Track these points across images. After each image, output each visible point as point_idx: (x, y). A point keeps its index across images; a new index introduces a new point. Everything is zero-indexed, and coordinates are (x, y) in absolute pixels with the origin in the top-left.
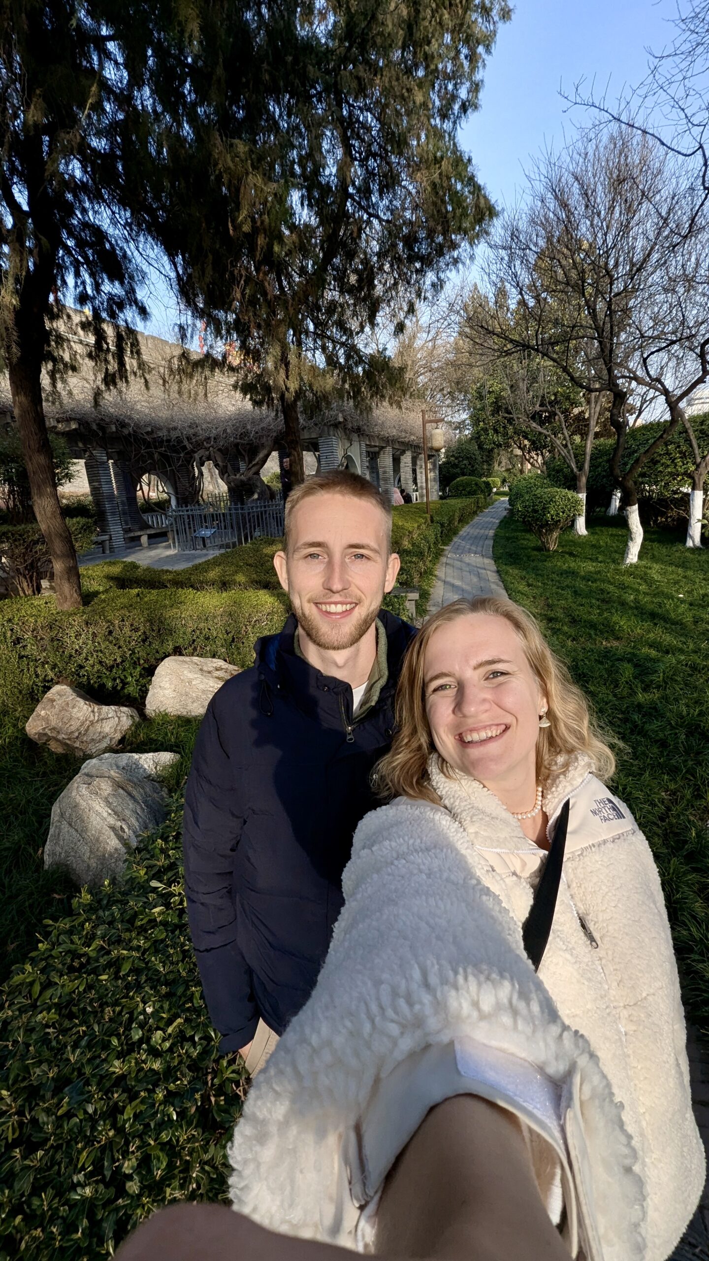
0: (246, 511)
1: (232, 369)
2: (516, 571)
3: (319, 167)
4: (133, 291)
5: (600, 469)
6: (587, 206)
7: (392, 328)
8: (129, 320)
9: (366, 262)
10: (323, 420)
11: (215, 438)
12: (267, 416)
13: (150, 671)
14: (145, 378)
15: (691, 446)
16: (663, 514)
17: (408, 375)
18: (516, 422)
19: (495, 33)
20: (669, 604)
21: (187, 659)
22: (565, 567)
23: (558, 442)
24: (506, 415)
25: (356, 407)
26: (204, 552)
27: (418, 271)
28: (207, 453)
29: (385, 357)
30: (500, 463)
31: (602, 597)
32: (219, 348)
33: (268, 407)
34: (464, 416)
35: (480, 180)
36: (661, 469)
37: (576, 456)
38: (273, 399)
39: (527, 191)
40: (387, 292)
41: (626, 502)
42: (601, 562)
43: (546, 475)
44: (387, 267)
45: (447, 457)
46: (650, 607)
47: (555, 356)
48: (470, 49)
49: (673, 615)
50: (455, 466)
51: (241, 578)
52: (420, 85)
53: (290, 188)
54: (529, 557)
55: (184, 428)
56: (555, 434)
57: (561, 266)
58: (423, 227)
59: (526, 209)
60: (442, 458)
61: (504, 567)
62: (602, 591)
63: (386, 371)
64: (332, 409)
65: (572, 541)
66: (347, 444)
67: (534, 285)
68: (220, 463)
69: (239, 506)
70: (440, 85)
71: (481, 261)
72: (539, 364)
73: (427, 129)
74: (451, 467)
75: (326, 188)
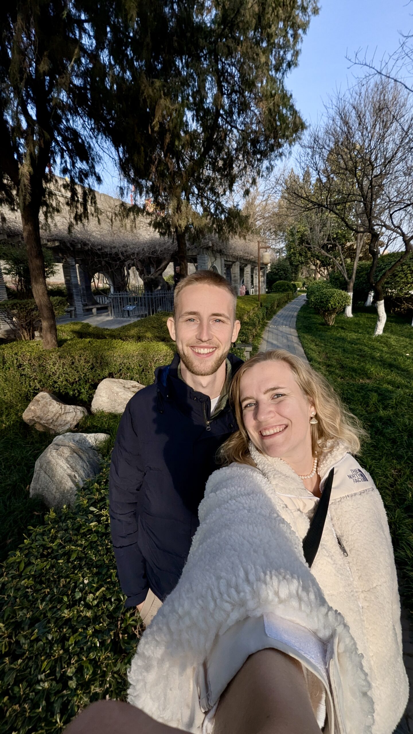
0: (153, 296)
1: (148, 214)
2: (310, 337)
3: (203, 98)
4: (94, 167)
5: (362, 279)
6: (360, 124)
7: (242, 192)
8: (91, 184)
9: (228, 154)
10: (200, 245)
11: (137, 254)
12: (168, 242)
13: (95, 386)
14: (98, 218)
16: (398, 306)
17: (251, 221)
18: (313, 250)
19: (309, 22)
20: (400, 359)
21: (116, 380)
22: (338, 335)
23: (337, 262)
24: (307, 245)
25: (220, 238)
26: (129, 319)
27: (258, 160)
28: (133, 262)
29: (238, 209)
30: (302, 273)
31: (360, 353)
32: (141, 201)
33: (169, 236)
34: (282, 245)
35: (297, 108)
36: (398, 280)
37: (347, 270)
38: (171, 232)
39: (324, 114)
40: (240, 171)
41: (376, 299)
42: (360, 333)
43: (329, 281)
44: (241, 157)
45: (271, 269)
46: (389, 360)
47: (337, 211)
48: (294, 30)
49: (402, 366)
50: (276, 274)
51: (149, 335)
52: (264, 52)
53: (186, 109)
54: (317, 329)
55: (120, 247)
56: (335, 257)
57: (343, 159)
58: (263, 134)
59: (323, 125)
60: (269, 269)
61: (302, 334)
62: (361, 350)
63: (238, 218)
64: (205, 239)
65: (343, 320)
66: (213, 259)
67: (327, 170)
68: (140, 268)
69: (150, 293)
70: (276, 51)
71: (296, 155)
72: (327, 216)
73: (267, 77)
74: (274, 274)
75: (207, 111)
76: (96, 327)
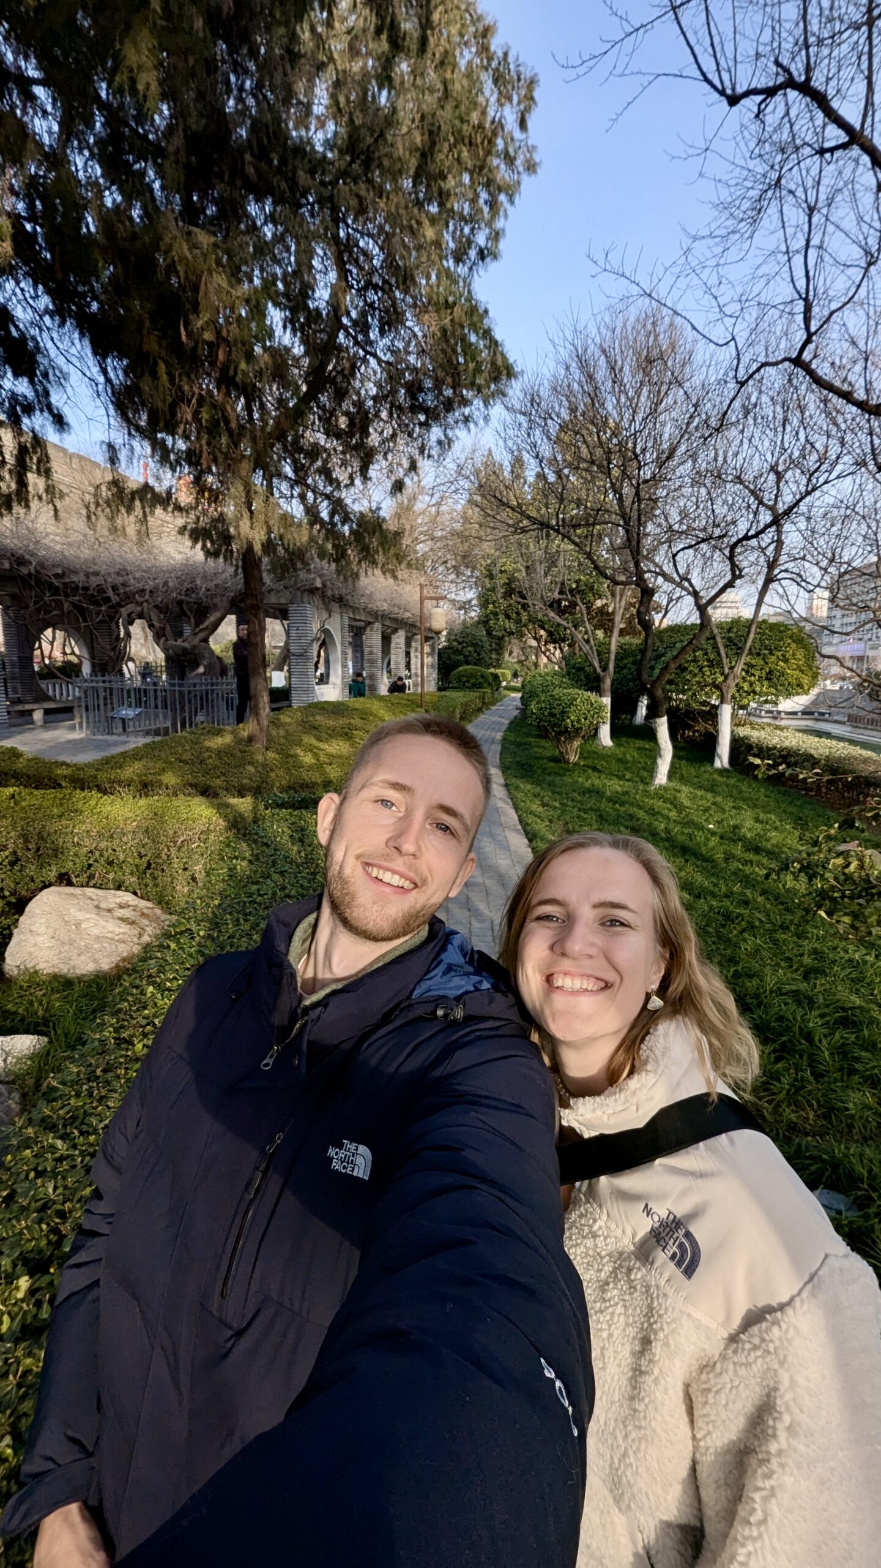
0: (185, 689)
1: (178, 508)
2: (529, 787)
3: (307, 289)
4: (47, 394)
5: (625, 671)
6: (614, 382)
7: (388, 485)
8: (37, 427)
9: (359, 404)
10: (296, 583)
11: (151, 592)
12: (224, 571)
13: (19, 906)
14: (55, 506)
15: (719, 655)
16: (690, 727)
17: (406, 541)
18: (531, 609)
19: (519, 183)
20: (700, 836)
21: (77, 891)
22: (587, 784)
23: (580, 636)
24: (520, 600)
25: (338, 572)
26: (123, 738)
27: (421, 424)
28: (139, 609)
29: (378, 518)
30: (511, 653)
31: (631, 824)
32: (165, 480)
33: (226, 560)
34: (471, 594)
35: (498, 335)
36: (688, 677)
37: (599, 653)
38: (232, 551)
39: (550, 355)
40: (384, 442)
41: (653, 712)
42: (628, 781)
43: (565, 672)
44: (384, 415)
45: (448, 640)
46: (681, 838)
47: (577, 540)
48: (490, 193)
49: (704, 851)
50: (458, 652)
51: (170, 779)
52: (433, 220)
53: (270, 305)
54: (544, 769)
55: (109, 574)
56: (576, 627)
57: (585, 442)
58: (430, 376)
59: (548, 375)
60: (443, 642)
61: (514, 780)
62: (632, 817)
63: (377, 534)
64: (309, 571)
65: (595, 753)
66: (325, 615)
67: (555, 459)
68: (156, 624)
69: (176, 681)
70: (455, 225)
71: (496, 424)
72: (559, 546)
73: (438, 269)
74: (454, 653)
75: (314, 313)
76: (35, 759)
